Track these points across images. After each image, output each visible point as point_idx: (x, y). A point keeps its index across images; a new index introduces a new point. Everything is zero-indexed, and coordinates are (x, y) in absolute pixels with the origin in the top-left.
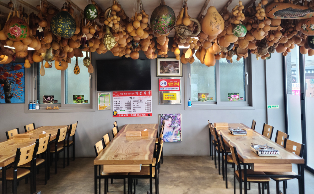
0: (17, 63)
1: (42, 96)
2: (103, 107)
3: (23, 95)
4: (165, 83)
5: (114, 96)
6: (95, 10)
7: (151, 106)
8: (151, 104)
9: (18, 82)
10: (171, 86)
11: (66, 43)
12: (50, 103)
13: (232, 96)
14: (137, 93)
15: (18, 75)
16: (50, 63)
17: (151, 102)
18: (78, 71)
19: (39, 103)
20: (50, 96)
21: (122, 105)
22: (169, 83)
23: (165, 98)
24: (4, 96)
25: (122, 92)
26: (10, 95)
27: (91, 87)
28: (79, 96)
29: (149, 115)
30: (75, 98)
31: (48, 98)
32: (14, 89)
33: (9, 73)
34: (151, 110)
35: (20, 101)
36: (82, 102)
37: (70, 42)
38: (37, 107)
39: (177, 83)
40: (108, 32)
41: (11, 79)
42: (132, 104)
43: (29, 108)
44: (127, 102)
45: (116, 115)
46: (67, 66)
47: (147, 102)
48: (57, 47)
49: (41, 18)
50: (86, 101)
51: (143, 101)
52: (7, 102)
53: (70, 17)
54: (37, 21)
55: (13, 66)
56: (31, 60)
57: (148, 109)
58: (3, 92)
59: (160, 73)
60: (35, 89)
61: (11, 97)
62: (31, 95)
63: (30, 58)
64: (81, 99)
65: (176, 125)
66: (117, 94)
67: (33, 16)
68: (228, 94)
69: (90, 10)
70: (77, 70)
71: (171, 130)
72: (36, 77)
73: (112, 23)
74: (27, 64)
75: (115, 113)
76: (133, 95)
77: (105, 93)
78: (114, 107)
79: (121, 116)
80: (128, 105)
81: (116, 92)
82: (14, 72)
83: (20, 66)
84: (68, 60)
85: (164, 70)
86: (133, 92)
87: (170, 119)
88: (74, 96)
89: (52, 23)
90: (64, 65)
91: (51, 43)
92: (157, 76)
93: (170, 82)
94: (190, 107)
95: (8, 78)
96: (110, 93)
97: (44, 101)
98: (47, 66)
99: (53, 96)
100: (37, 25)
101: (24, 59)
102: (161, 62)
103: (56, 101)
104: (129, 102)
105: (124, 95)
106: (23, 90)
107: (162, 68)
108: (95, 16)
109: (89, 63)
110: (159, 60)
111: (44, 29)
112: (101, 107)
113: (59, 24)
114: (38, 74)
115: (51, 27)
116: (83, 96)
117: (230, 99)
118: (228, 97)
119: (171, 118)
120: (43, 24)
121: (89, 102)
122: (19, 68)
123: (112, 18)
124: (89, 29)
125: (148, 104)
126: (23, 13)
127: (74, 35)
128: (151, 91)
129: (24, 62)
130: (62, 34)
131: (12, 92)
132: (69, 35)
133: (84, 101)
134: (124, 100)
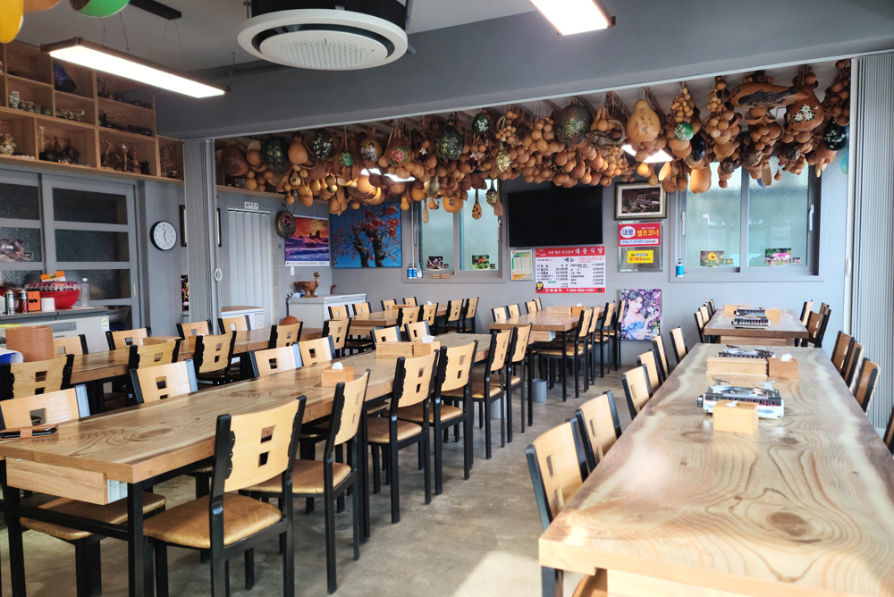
0: (390, 203)
1: (425, 258)
2: (519, 275)
3: (399, 254)
4: (631, 232)
5: (537, 256)
6: (486, 121)
7: (604, 274)
8: (604, 270)
9: (391, 233)
10: (643, 237)
11: (454, 167)
12: (437, 268)
13: (775, 255)
14: (578, 251)
15: (392, 223)
16: (436, 201)
17: (604, 267)
18: (479, 213)
19: (422, 269)
20: (437, 257)
21: (552, 272)
22: (640, 232)
23: (631, 259)
24: (374, 257)
25: (551, 250)
26: (381, 254)
27: (500, 241)
28: (481, 257)
29: (600, 290)
30: (475, 260)
31: (435, 261)
32: (387, 246)
33: (379, 220)
34: (604, 282)
35: (395, 264)
36: (486, 267)
37: (459, 164)
38: (420, 275)
39: (656, 230)
40: (502, 148)
41: (383, 229)
42: (569, 271)
43: (408, 276)
44: (560, 267)
45: (542, 290)
46: (461, 206)
47: (595, 267)
48: (443, 173)
49: (424, 136)
50: (492, 266)
51: (588, 264)
52: (379, 265)
53: (457, 132)
54: (420, 140)
55: (384, 208)
56: (409, 198)
57: (598, 279)
58: (373, 250)
59: (623, 212)
60: (416, 245)
61: (383, 258)
62: (410, 256)
63: (408, 194)
64: (485, 263)
65: (650, 309)
66: (542, 253)
67: (415, 134)
68: (767, 252)
69: (479, 121)
70: (477, 212)
71: (640, 318)
72: (417, 226)
73: (505, 136)
74: (405, 205)
75: (539, 285)
76: (571, 255)
77: (522, 251)
78: (537, 275)
79: (549, 292)
80: (563, 273)
81: (541, 249)
82: (386, 218)
83: (395, 208)
84: (463, 196)
85: (630, 208)
86: (571, 249)
87: (640, 299)
88: (473, 257)
89: (435, 143)
90: (457, 204)
91: (436, 167)
92: (616, 218)
93: (640, 229)
94: (682, 276)
95: (379, 227)
96: (530, 252)
97: (429, 266)
98: (432, 206)
99: (442, 258)
100: (419, 146)
101: (400, 196)
102: (625, 192)
103: (446, 266)
104: (564, 267)
105: (555, 255)
106: (399, 246)
107: (626, 204)
108: (486, 128)
109: (495, 198)
110: (621, 188)
111: (427, 150)
112: (516, 276)
113: (443, 143)
114: (420, 222)
115: (435, 148)
116: (488, 257)
117: (769, 261)
118: (766, 256)
119: (642, 296)
120: (427, 144)
121: (497, 268)
122: (392, 211)
123: (505, 130)
124: (479, 146)
125: (598, 272)
126: (405, 132)
127: (462, 155)
128: (603, 248)
129: (400, 202)
130: (447, 155)
131: (384, 250)
132: (456, 156)
133: (488, 265)
134: (555, 263)
